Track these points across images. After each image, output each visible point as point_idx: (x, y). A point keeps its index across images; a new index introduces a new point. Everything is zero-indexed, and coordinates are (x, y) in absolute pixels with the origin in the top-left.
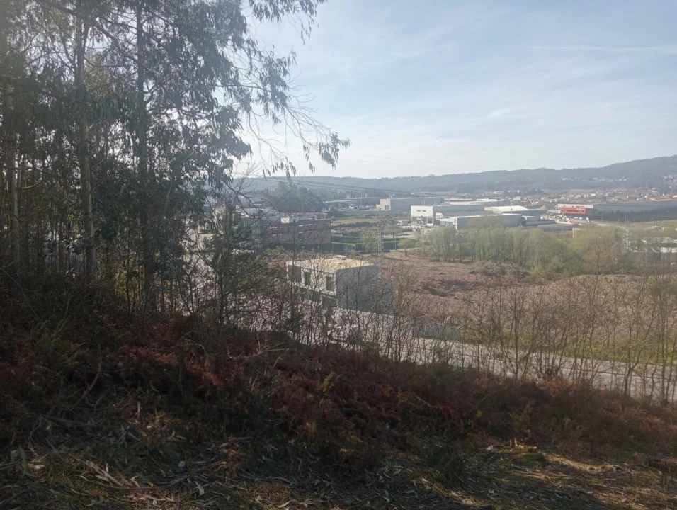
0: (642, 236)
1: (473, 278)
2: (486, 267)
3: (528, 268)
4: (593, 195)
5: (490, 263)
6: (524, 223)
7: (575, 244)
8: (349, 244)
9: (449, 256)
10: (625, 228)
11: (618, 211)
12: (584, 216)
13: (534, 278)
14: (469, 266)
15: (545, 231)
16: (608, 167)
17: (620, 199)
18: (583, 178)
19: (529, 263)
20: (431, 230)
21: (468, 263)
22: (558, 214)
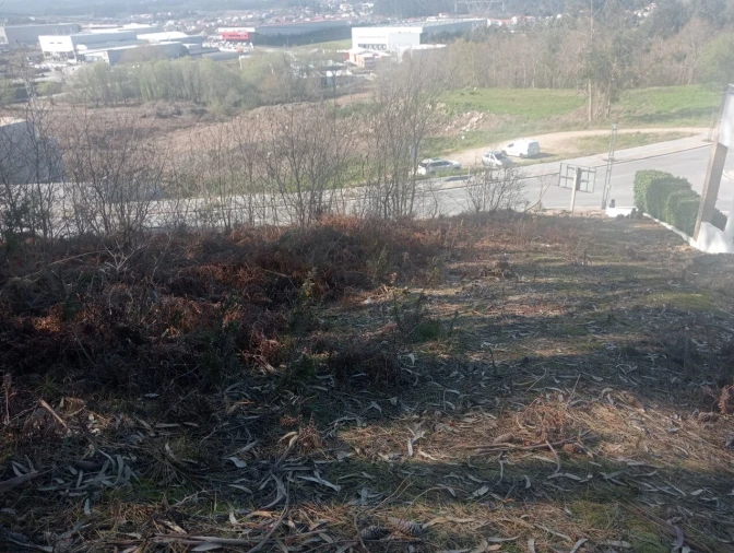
0: (309, 60)
1: (147, 123)
2: (159, 108)
3: (204, 104)
4: (250, 16)
5: (160, 103)
6: (184, 52)
7: (247, 75)
9: (109, 99)
10: (292, 53)
11: (279, 34)
12: (248, 41)
13: (214, 116)
14: (137, 109)
15: (214, 60)
17: (277, 21)
19: (204, 99)
20: (76, 68)
21: (134, 105)
22: (220, 40)
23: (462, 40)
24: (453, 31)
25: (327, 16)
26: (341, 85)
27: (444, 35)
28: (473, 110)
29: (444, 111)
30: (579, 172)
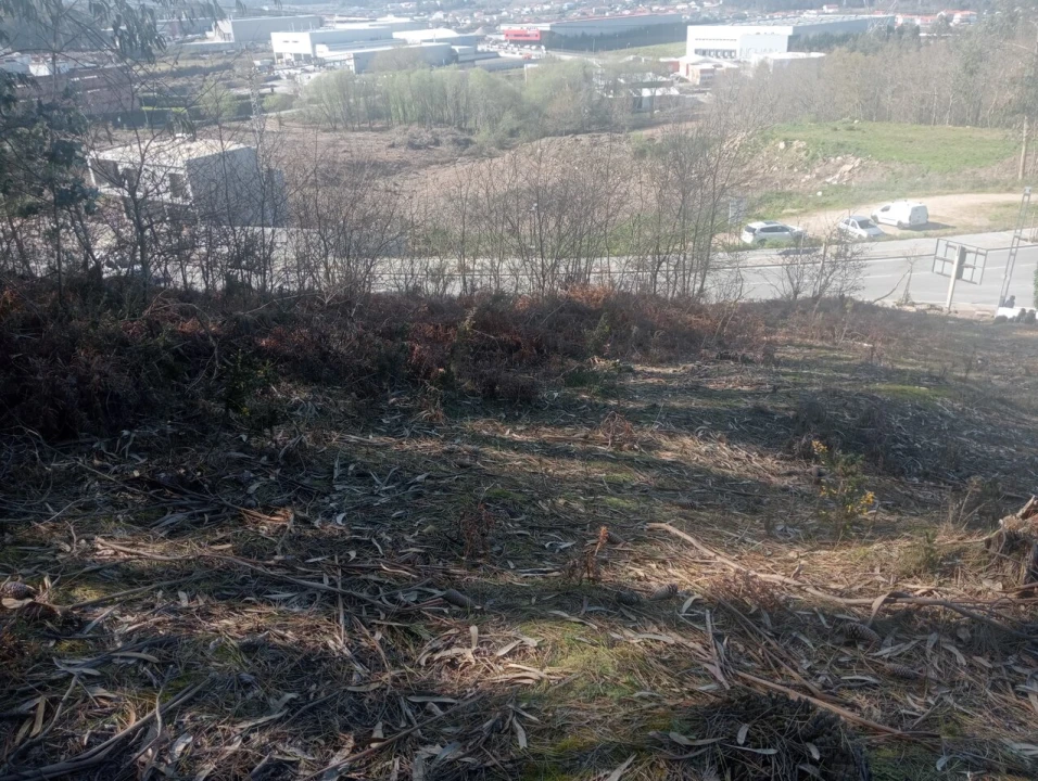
0: (618, 73)
1: (394, 155)
2: (412, 136)
4: (547, 7)
5: (415, 128)
6: (452, 58)
7: (532, 92)
8: (174, 109)
9: (351, 120)
10: (595, 61)
11: (583, 34)
12: (538, 43)
13: (482, 148)
14: (384, 136)
15: (490, 71)
17: (584, 14)
19: (471, 124)
20: (313, 76)
21: (381, 130)
22: (501, 41)
23: (844, 49)
24: (840, 33)
25: (655, 8)
26: (661, 109)
27: (824, 40)
28: (846, 153)
29: (803, 154)
30: (963, 253)
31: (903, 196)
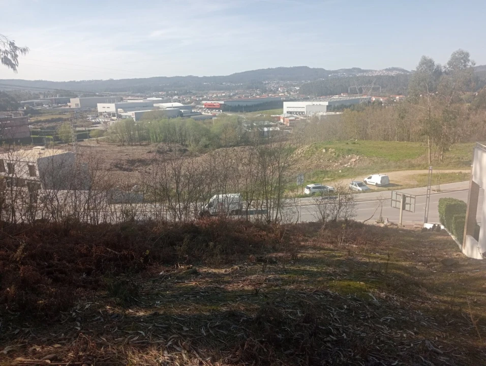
0: (253, 121)
1: (151, 156)
2: (159, 147)
4: (224, 94)
5: (161, 144)
6: (181, 115)
7: (215, 129)
9: (131, 141)
10: (244, 116)
11: (239, 105)
12: (219, 109)
13: (191, 153)
14: (147, 148)
15: (196, 120)
16: (231, 75)
17: (239, 97)
18: (216, 83)
19: (187, 143)
20: (115, 122)
21: (145, 145)
22: (203, 108)
23: (349, 110)
24: (348, 104)
25: (270, 95)
26: (272, 136)
27: (341, 107)
28: (352, 154)
29: (334, 154)
30: (404, 197)
31: (377, 172)
